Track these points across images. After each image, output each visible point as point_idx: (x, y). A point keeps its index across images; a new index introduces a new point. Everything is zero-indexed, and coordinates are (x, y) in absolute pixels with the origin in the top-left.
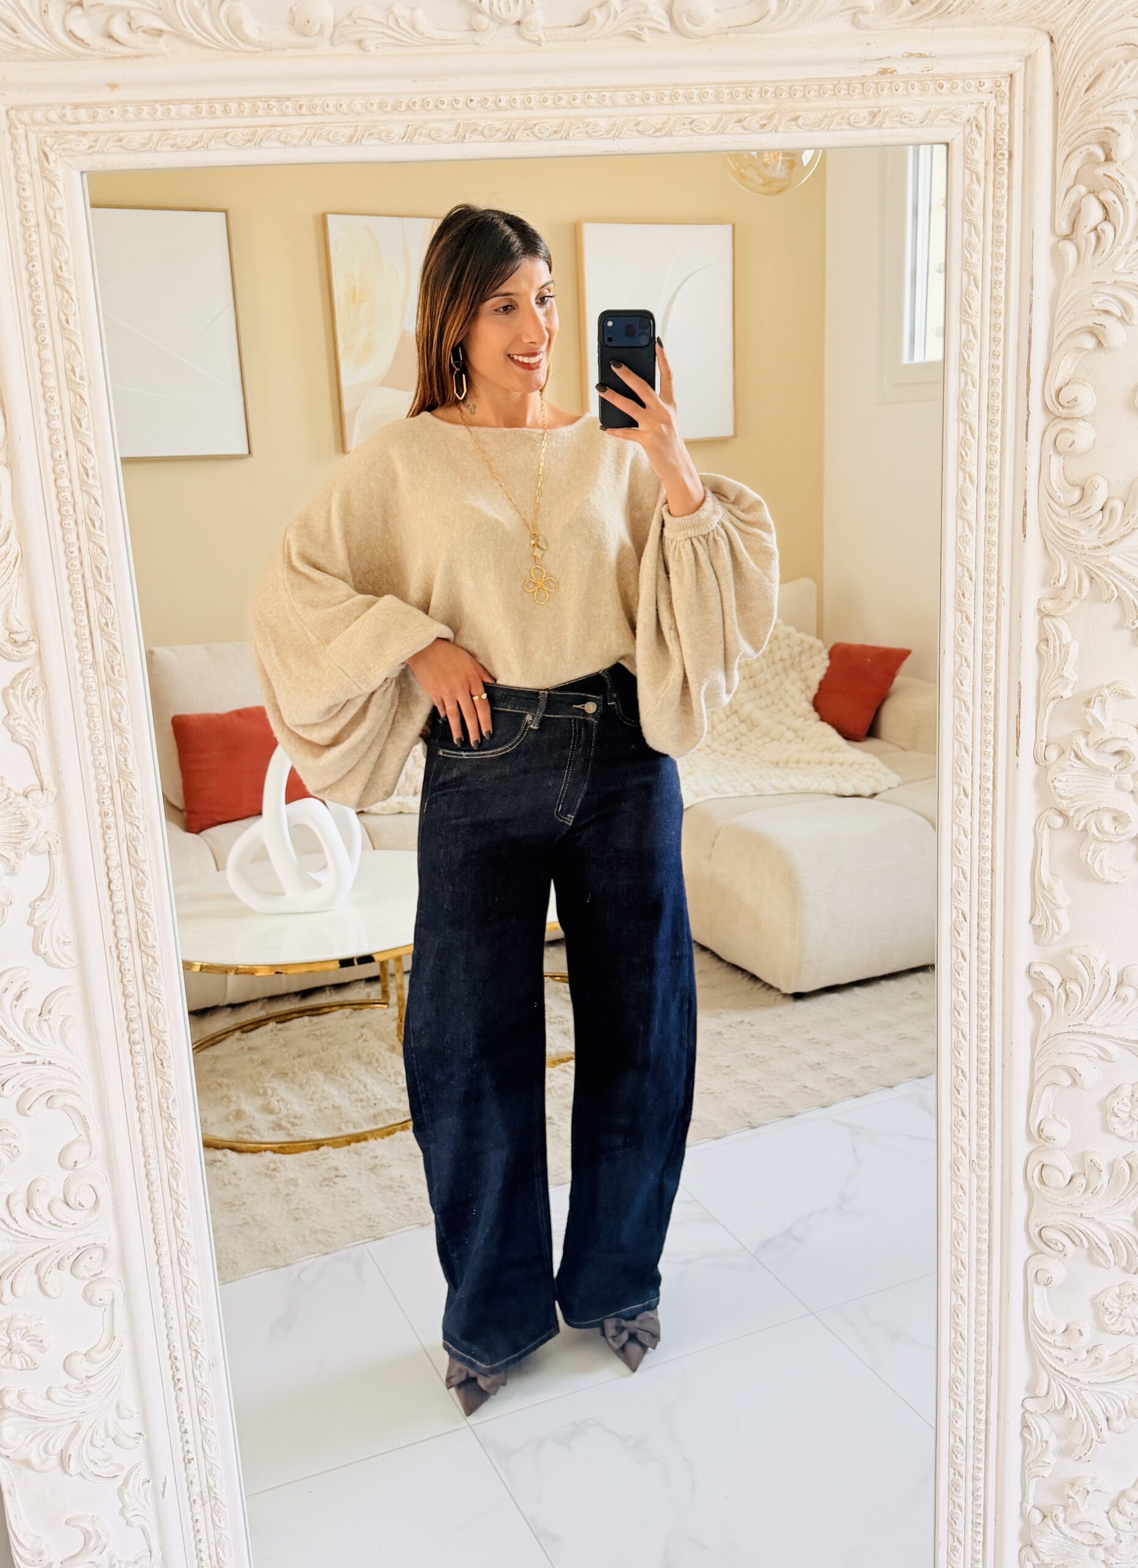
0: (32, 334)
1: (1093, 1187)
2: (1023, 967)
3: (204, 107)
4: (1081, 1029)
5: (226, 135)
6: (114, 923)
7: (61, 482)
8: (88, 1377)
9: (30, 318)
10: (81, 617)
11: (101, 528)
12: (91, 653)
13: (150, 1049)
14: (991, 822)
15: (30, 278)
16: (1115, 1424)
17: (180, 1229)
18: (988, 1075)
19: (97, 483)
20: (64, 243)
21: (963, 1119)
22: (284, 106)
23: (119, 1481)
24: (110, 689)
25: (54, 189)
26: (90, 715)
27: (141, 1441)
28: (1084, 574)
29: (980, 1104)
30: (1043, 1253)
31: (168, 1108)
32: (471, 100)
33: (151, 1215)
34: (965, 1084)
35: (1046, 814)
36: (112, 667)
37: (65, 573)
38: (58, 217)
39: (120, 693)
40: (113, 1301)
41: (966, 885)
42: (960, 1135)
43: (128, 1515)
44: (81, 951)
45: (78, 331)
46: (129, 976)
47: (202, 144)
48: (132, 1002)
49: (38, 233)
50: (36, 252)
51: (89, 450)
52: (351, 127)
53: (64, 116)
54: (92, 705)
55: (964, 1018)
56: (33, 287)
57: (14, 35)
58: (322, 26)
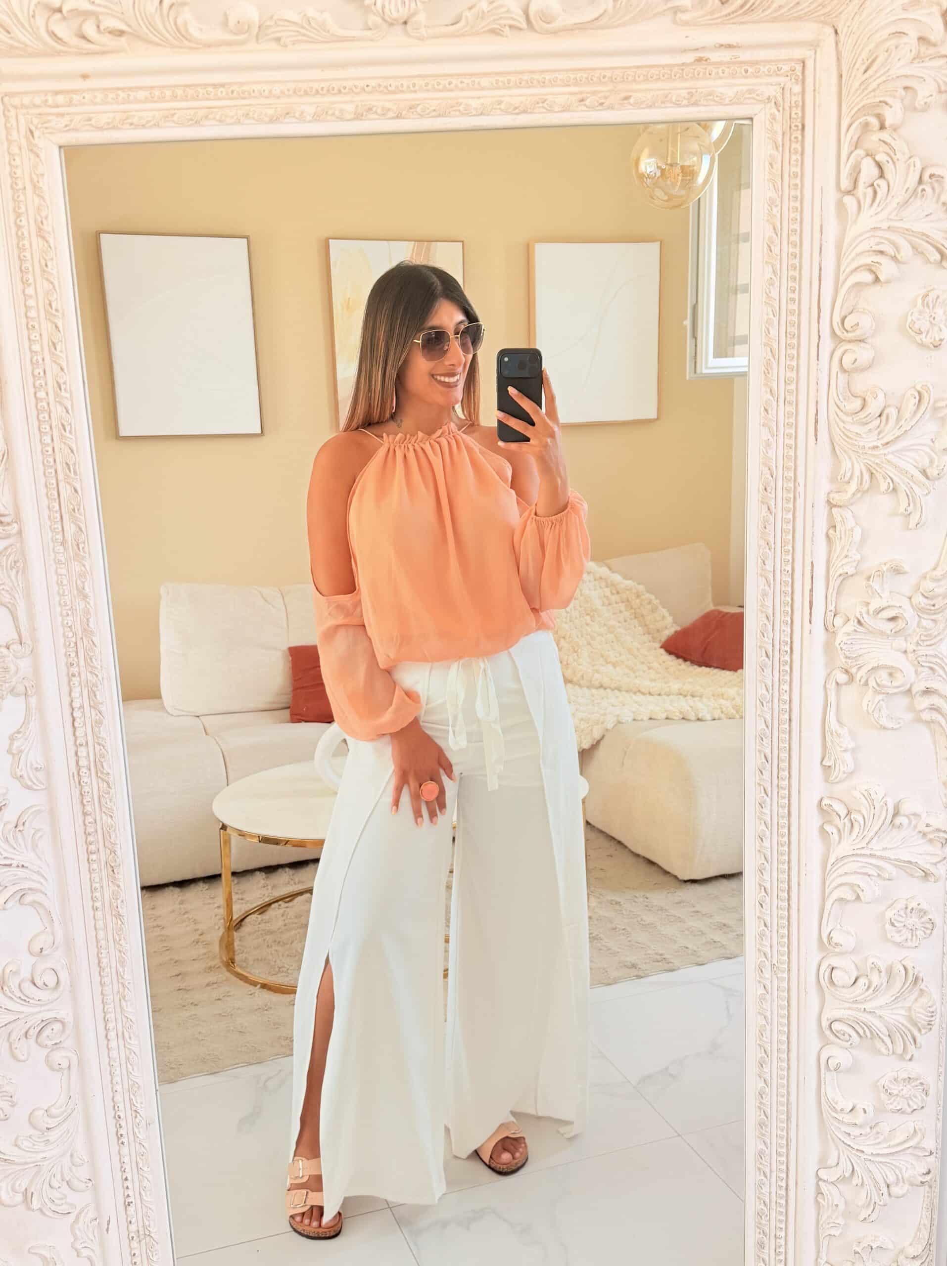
0: (19, 275)
1: (874, 985)
2: (816, 802)
3: (157, 93)
4: (863, 852)
5: (173, 115)
6: (76, 754)
7: (38, 395)
8: (48, 1129)
9: (17, 263)
10: (54, 504)
11: (70, 432)
12: (61, 533)
13: (103, 858)
14: (788, 680)
15: (18, 230)
16: (895, 1190)
17: (125, 1008)
18: (786, 892)
19: (68, 395)
20: (44, 201)
21: (766, 929)
22: (219, 94)
23: (72, 1218)
24: (76, 563)
25: (38, 160)
26: (60, 584)
27: (90, 1184)
28: (865, 472)
29: (780, 917)
30: (832, 1043)
31: (117, 907)
32: (367, 86)
33: (101, 997)
34: (768, 899)
35: (834, 673)
36: (78, 545)
37: (41, 466)
38: (40, 180)
39: (84, 566)
40: (69, 1067)
41: (768, 732)
42: (764, 942)
43: (79, 1247)
44: (49, 775)
45: (54, 272)
46: (87, 798)
47: (152, 123)
48: (89, 819)
49: (25, 194)
50: (23, 209)
51: (62, 369)
52: (272, 108)
53: (46, 101)
54: (61, 575)
55: (767, 844)
56: (20, 238)
57: (9, 36)
58: (249, 27)
